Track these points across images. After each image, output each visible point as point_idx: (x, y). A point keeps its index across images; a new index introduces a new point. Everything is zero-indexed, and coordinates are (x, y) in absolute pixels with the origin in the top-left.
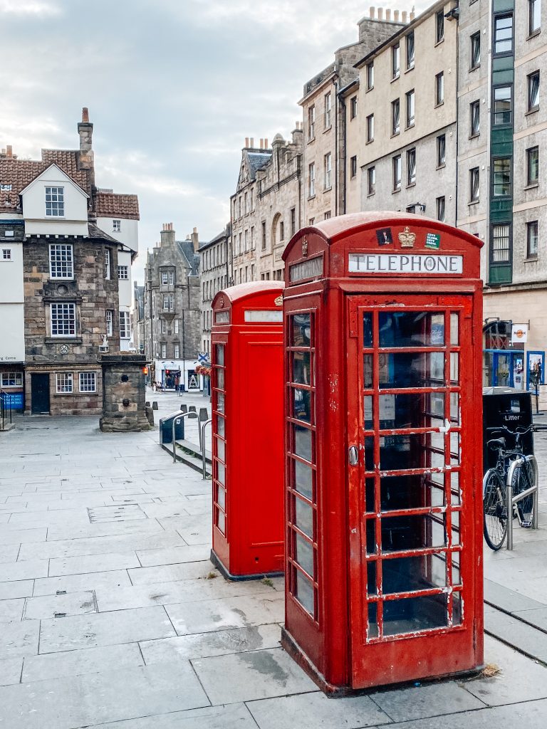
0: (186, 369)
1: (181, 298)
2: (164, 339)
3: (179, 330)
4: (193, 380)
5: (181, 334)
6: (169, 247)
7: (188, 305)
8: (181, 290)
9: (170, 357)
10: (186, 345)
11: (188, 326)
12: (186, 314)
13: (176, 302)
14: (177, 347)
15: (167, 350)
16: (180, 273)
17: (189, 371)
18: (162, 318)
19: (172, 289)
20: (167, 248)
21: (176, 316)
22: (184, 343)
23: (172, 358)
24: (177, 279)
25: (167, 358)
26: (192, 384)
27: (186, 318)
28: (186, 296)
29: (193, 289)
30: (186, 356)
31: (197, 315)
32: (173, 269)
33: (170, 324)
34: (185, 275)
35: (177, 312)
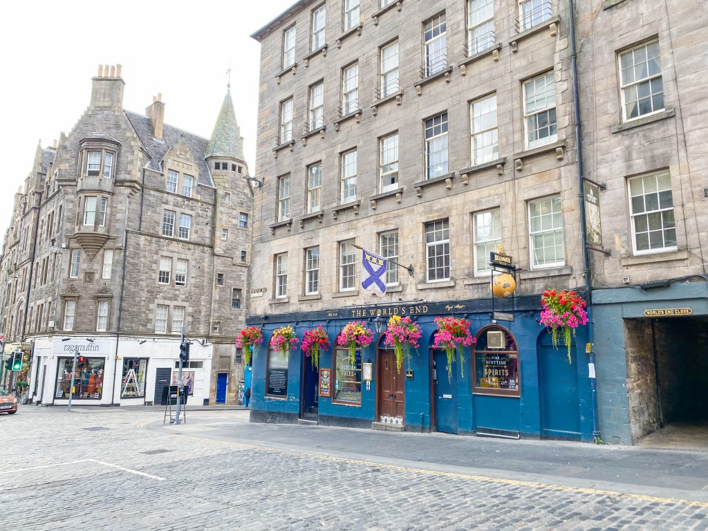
0: (122, 355)
1: (125, 205)
2: (72, 289)
3: (113, 272)
4: (131, 381)
5: (118, 280)
6: (109, 108)
7: (138, 223)
8: (128, 191)
9: (85, 328)
10: (124, 304)
11: (133, 264)
12: (132, 241)
13: (112, 214)
14: (104, 309)
15: (77, 314)
16: (130, 158)
17: (126, 360)
18: (74, 244)
19: (108, 184)
20: (103, 108)
21: (109, 244)
22: (122, 299)
23: (87, 332)
24: (122, 167)
25: (77, 331)
26: (128, 389)
27: (131, 249)
28: (136, 206)
29: (152, 196)
30: (126, 326)
31: (154, 246)
32: (115, 148)
33: (91, 259)
34: (139, 163)
35: (112, 235)
